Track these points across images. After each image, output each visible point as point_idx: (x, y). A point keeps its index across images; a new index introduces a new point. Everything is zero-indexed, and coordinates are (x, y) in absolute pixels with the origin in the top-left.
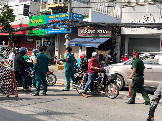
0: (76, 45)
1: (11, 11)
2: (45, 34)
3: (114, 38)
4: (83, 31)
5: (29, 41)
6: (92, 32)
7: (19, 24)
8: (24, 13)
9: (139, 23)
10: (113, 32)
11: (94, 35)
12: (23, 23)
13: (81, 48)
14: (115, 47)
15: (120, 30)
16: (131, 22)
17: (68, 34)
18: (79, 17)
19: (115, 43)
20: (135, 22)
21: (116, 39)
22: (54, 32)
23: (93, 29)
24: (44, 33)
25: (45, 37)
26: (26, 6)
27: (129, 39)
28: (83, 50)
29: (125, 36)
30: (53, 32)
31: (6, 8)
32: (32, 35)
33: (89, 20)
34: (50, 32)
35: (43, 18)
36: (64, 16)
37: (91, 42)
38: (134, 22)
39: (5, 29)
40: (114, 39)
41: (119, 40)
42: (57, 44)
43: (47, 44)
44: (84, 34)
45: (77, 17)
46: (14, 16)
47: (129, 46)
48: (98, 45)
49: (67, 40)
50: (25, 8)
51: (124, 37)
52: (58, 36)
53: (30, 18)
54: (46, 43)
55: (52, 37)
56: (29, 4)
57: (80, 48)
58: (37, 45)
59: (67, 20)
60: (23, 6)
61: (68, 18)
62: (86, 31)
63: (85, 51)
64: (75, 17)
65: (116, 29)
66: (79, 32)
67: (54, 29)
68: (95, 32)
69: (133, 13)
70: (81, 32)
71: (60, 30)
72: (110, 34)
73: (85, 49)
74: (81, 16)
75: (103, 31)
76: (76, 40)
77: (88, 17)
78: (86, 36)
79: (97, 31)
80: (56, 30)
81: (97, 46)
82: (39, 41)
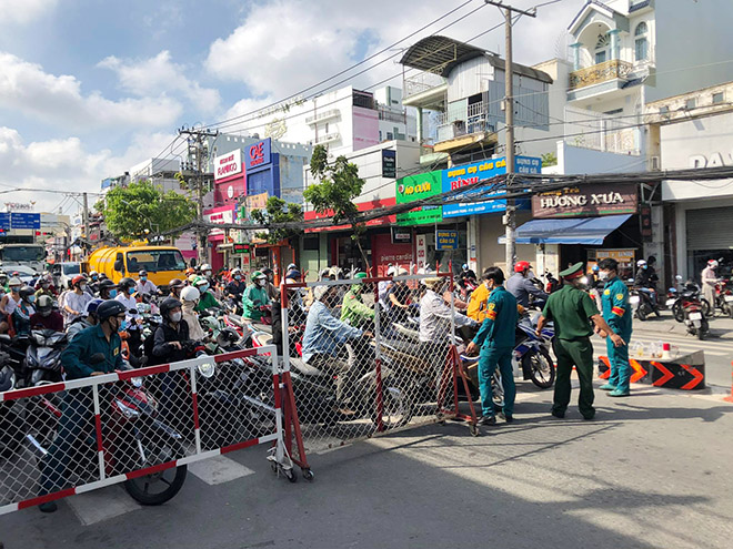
0: (534, 241)
1: (354, 170)
2: (440, 220)
3: (645, 213)
4: (549, 202)
5: (400, 241)
6: (576, 200)
7: (372, 199)
8: (384, 172)
9: (719, 164)
10: (639, 198)
11: (581, 210)
12: (381, 198)
13: (543, 249)
14: (649, 239)
15: (659, 189)
16: (692, 166)
17: (511, 212)
18: (531, 166)
19: (649, 227)
20: (707, 162)
21: (649, 217)
22: (465, 211)
23: (578, 194)
24: (439, 216)
25: (441, 227)
26: (388, 154)
27: (687, 212)
28: (549, 253)
29: (673, 204)
30: (461, 211)
31: (341, 164)
32: (407, 224)
33: (558, 169)
34: (455, 212)
35: (434, 178)
36: (490, 166)
37: (576, 231)
38: (701, 165)
39: (342, 217)
40: (644, 217)
41: (658, 216)
42: (471, 241)
43: (448, 244)
44: (551, 210)
45: (527, 166)
46: (362, 182)
47: (687, 232)
48: (603, 237)
49: (508, 230)
50: (386, 159)
51: (671, 208)
52: (473, 221)
53: (400, 181)
54: (445, 241)
55: (459, 225)
56: (394, 148)
57: (539, 248)
58: (419, 248)
59: (505, 176)
60: (380, 153)
61: (508, 171)
62: (558, 201)
63: (557, 256)
64: (520, 165)
65: (647, 186)
66: (534, 205)
67: (464, 205)
68: (585, 202)
69: (697, 137)
70: (543, 204)
71: (481, 205)
72: (632, 203)
73: (556, 250)
74: (537, 163)
75: (611, 195)
76: (530, 227)
77: (553, 161)
78: (556, 215)
79: (589, 199)
80: (471, 207)
81: (599, 239)
82: (423, 237)
